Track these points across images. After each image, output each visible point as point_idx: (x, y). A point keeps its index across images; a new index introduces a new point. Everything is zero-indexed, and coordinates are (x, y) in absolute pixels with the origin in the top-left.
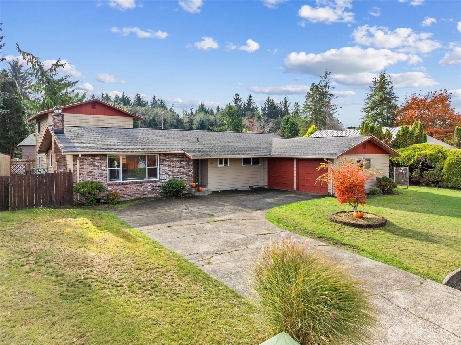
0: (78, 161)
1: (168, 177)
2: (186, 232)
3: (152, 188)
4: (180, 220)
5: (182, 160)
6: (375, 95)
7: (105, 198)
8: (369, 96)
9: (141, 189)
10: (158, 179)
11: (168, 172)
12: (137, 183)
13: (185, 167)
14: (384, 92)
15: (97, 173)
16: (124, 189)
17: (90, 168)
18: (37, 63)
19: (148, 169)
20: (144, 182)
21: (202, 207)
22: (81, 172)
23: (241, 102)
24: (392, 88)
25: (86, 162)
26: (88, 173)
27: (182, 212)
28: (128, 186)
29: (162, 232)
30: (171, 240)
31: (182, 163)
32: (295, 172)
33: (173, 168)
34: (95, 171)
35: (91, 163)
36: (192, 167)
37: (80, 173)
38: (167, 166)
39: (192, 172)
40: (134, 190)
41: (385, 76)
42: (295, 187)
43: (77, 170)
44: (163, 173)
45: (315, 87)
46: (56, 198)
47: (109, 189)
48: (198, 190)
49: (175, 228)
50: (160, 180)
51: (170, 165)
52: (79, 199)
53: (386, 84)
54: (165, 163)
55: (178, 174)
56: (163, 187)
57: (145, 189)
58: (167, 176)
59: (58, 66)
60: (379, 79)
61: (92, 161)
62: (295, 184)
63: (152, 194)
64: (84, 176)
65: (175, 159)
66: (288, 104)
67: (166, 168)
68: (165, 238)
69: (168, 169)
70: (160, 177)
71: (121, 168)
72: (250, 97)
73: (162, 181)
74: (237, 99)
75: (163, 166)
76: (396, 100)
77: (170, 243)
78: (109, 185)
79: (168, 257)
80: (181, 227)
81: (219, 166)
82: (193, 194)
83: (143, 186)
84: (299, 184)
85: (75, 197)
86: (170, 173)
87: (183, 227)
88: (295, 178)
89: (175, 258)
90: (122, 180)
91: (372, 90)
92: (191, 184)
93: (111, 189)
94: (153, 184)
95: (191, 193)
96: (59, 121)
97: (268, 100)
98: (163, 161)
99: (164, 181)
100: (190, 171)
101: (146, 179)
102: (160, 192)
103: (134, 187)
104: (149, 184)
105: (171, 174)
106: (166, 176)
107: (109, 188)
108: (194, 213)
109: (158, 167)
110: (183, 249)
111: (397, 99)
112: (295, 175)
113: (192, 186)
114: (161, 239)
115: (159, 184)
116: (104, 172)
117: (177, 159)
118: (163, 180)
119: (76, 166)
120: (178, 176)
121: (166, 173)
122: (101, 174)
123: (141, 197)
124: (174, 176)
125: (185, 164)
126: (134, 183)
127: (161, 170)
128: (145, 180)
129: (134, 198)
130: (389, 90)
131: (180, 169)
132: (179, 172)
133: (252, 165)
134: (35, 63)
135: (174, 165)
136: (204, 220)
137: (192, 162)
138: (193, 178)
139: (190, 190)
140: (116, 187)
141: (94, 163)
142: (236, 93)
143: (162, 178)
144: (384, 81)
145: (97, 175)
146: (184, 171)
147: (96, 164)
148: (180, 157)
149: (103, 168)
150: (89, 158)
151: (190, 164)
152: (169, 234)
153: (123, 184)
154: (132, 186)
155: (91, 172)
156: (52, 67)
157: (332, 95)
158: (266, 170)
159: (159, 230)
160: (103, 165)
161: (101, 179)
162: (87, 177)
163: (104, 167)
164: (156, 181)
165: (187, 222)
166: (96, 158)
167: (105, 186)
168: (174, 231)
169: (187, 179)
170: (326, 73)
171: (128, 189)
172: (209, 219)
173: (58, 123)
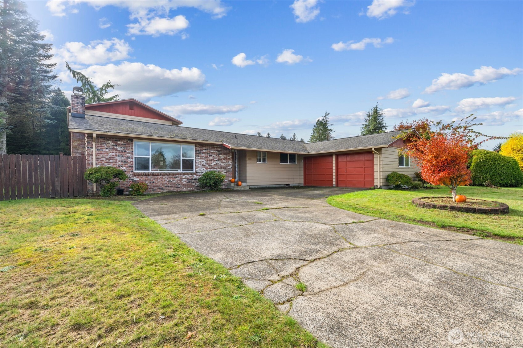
0: (94, 144)
1: (205, 170)
2: (230, 221)
3: (187, 181)
4: (219, 208)
5: (220, 153)
6: (369, 125)
7: (130, 189)
8: (364, 126)
9: (174, 182)
10: (194, 172)
11: (205, 164)
12: (169, 174)
13: (224, 161)
14: (377, 122)
15: (120, 160)
16: (154, 181)
17: (111, 154)
18: (88, 82)
19: (183, 159)
20: (178, 174)
21: (245, 197)
22: (99, 157)
24: (383, 119)
25: (104, 145)
26: (107, 159)
27: (221, 201)
28: (159, 177)
29: (189, 222)
30: (202, 233)
31: (220, 156)
32: (334, 168)
33: (211, 160)
34: (117, 158)
35: (112, 147)
36: (230, 161)
37: (97, 159)
38: (203, 158)
39: (231, 166)
40: (166, 182)
41: (378, 110)
42: (334, 183)
43: (92, 155)
44: (199, 166)
45: (320, 122)
47: (135, 179)
48: (238, 185)
49: (211, 216)
50: (197, 172)
51: (207, 157)
52: (95, 189)
53: (379, 115)
54: (202, 155)
55: (216, 167)
56: (200, 180)
57: (179, 181)
59: (108, 86)
60: (373, 113)
61: (113, 145)
62: (334, 180)
63: (188, 188)
64: (103, 162)
65: (212, 151)
67: (203, 160)
68: (193, 230)
69: (205, 162)
70: (197, 170)
71: (150, 156)
73: (199, 174)
75: (199, 157)
76: (386, 129)
77: (201, 238)
78: (135, 175)
79: (191, 272)
80: (221, 215)
81: (258, 162)
82: (232, 188)
83: (177, 179)
84: (339, 180)
85: (89, 187)
86: (207, 166)
87: (224, 215)
88: (334, 174)
89: (209, 276)
90: (152, 170)
91: (366, 121)
92: (230, 179)
93: (137, 179)
94: (189, 177)
95: (229, 187)
96: (78, 103)
98: (199, 153)
99: (200, 174)
100: (229, 165)
101: (181, 171)
102: (196, 185)
103: (166, 179)
104: (184, 177)
105: (209, 167)
106: (203, 168)
108: (236, 202)
109: (194, 158)
110: (227, 252)
111: (387, 127)
112: (334, 171)
113: (231, 181)
114: (185, 232)
115: (195, 176)
116: (129, 160)
117: (215, 151)
118: (200, 172)
119: (92, 149)
120: (215, 170)
121: (203, 166)
122: (125, 162)
123: (175, 190)
124: (212, 170)
125: (223, 157)
126: (166, 174)
127: (197, 161)
128: (179, 172)
129: (166, 191)
130: (380, 121)
131: (218, 162)
132: (217, 165)
133: (289, 163)
134: (86, 82)
135: (211, 158)
136: (253, 208)
137: (231, 156)
138: (231, 172)
139: (229, 185)
140: (144, 177)
141: (116, 148)
143: (198, 170)
144: (377, 114)
145: (120, 163)
146: (222, 164)
147: (119, 149)
148: (218, 149)
149: (127, 155)
150: (110, 142)
151: (228, 157)
152: (201, 224)
153: (153, 175)
154: (164, 177)
155: (111, 158)
156: (103, 87)
157: (331, 130)
158: (303, 169)
159: (186, 220)
160: (127, 151)
161: (125, 168)
162: (106, 164)
163: (129, 153)
164: (192, 174)
165: (229, 210)
166: (119, 143)
167: (131, 176)
168: (209, 220)
169: (225, 174)
170: (326, 114)
171: (159, 180)
172: (258, 207)
173: (77, 106)
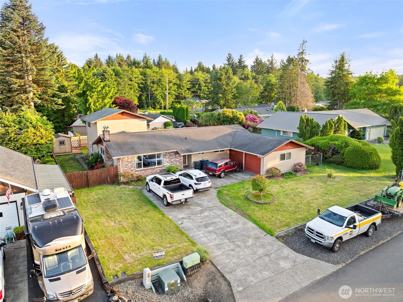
0: (120, 160)
3: (160, 171)
5: (176, 154)
7: (135, 178)
9: (154, 172)
11: (168, 161)
13: (178, 158)
14: (342, 70)
15: (130, 165)
16: (144, 173)
17: (127, 163)
19: (157, 160)
22: (122, 165)
23: (233, 61)
25: (124, 160)
26: (125, 166)
28: (147, 171)
33: (171, 159)
34: (129, 165)
35: (127, 160)
38: (167, 158)
40: (150, 173)
42: (244, 168)
43: (120, 165)
44: (165, 162)
46: (110, 180)
51: (169, 157)
52: (122, 180)
56: (166, 170)
58: (168, 163)
60: (340, 59)
65: (172, 154)
66: (274, 62)
69: (168, 160)
71: (142, 162)
72: (241, 56)
73: (165, 167)
74: (230, 58)
75: (165, 158)
78: (136, 171)
81: (199, 155)
83: (155, 170)
85: (119, 179)
90: (143, 168)
92: (182, 167)
93: (138, 173)
94: (160, 169)
97: (257, 59)
98: (165, 156)
100: (181, 160)
103: (149, 171)
104: (158, 169)
105: (170, 162)
107: (137, 173)
109: (163, 159)
115: (163, 168)
116: (134, 165)
119: (119, 163)
120: (174, 163)
121: (167, 162)
122: (132, 166)
124: (172, 163)
125: (178, 156)
126: (150, 169)
128: (156, 167)
131: (175, 159)
132: (175, 161)
133: (219, 152)
135: (171, 157)
138: (183, 162)
140: (140, 172)
142: (228, 53)
143: (165, 165)
144: (343, 61)
145: (130, 167)
146: (177, 160)
147: (130, 161)
150: (126, 158)
153: (144, 170)
155: (127, 165)
160: (133, 161)
161: (132, 169)
162: (125, 168)
164: (162, 167)
169: (179, 164)
